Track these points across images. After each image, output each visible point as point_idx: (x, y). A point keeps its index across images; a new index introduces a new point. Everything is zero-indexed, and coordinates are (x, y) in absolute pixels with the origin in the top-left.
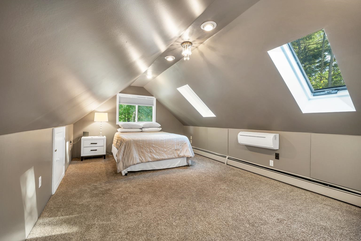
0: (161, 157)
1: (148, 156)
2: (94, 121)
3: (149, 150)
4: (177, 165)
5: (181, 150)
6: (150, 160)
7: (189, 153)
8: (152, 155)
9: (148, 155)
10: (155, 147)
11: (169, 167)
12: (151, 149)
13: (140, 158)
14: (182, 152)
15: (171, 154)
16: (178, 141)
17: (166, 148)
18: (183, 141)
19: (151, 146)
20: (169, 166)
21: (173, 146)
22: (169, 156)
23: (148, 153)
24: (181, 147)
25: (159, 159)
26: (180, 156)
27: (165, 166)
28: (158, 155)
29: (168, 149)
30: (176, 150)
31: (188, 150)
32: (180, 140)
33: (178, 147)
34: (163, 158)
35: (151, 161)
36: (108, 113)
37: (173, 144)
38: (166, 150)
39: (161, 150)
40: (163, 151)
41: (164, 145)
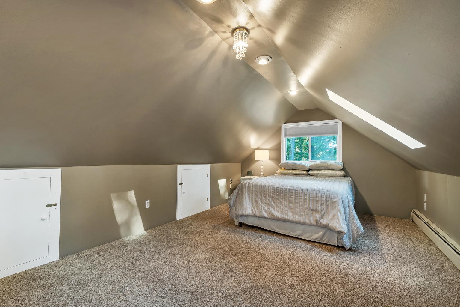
0: (282, 215)
1: (263, 209)
2: (256, 159)
3: (265, 201)
4: (316, 239)
5: (323, 212)
6: (265, 215)
7: (337, 223)
8: (269, 209)
9: (263, 207)
10: (274, 198)
11: (298, 236)
12: (269, 200)
13: (253, 208)
14: (325, 216)
15: (302, 215)
16: (318, 196)
17: (292, 203)
18: (328, 196)
19: (269, 195)
20: (300, 235)
21: (306, 202)
22: (297, 217)
23: (264, 205)
24: (322, 207)
25: (280, 217)
26: (319, 223)
27: (292, 233)
28: (279, 212)
29: (297, 205)
30: (312, 210)
31: (338, 216)
32: (323, 195)
33: (317, 207)
34: (286, 217)
35: (267, 216)
36: (269, 150)
37: (306, 199)
38: (293, 206)
39: (285, 204)
40: (287, 207)
41: (289, 198)
